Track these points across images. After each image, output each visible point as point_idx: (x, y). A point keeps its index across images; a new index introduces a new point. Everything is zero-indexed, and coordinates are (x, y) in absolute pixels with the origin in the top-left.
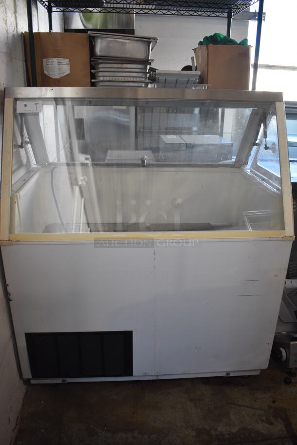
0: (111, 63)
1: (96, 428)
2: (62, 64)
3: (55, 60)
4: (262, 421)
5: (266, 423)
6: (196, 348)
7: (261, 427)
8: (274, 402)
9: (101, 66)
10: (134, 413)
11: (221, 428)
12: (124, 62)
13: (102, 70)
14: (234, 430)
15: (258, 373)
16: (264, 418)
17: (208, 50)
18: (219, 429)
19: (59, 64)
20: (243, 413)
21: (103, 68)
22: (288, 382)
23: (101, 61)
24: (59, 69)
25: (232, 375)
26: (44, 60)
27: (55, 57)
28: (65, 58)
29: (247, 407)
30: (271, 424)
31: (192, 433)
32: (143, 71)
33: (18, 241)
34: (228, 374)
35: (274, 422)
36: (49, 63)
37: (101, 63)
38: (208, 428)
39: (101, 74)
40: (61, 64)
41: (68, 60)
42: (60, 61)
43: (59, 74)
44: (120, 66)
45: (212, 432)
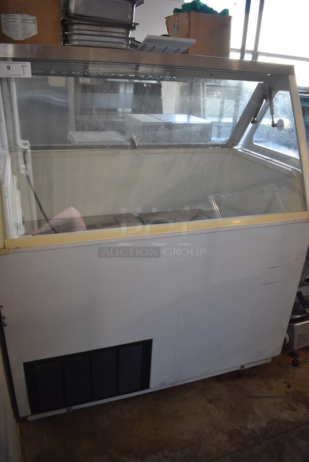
0: (88, 24)
1: (120, 457)
2: (28, 22)
3: (18, 17)
4: (286, 409)
5: (290, 410)
6: (217, 346)
7: (286, 415)
8: (289, 387)
9: (75, 27)
10: (156, 429)
11: (251, 426)
12: (105, 24)
13: (76, 32)
14: (264, 424)
15: (269, 361)
16: (286, 406)
17: (189, 18)
18: (249, 426)
19: (23, 22)
20: (265, 405)
21: (77, 29)
22: (295, 364)
23: (75, 21)
24: (24, 29)
25: (246, 367)
26: (3, 16)
27: (17, 12)
28: (32, 14)
29: (266, 397)
30: (294, 410)
31: (224, 438)
32: (125, 36)
33: (16, 248)
34: (243, 367)
35: (297, 408)
36: (10, 20)
37: (76, 24)
38: (238, 428)
39: (75, 37)
40: (26, 22)
41: (35, 18)
42: (24, 18)
43: (24, 34)
44: (98, 28)
45: (243, 431)
